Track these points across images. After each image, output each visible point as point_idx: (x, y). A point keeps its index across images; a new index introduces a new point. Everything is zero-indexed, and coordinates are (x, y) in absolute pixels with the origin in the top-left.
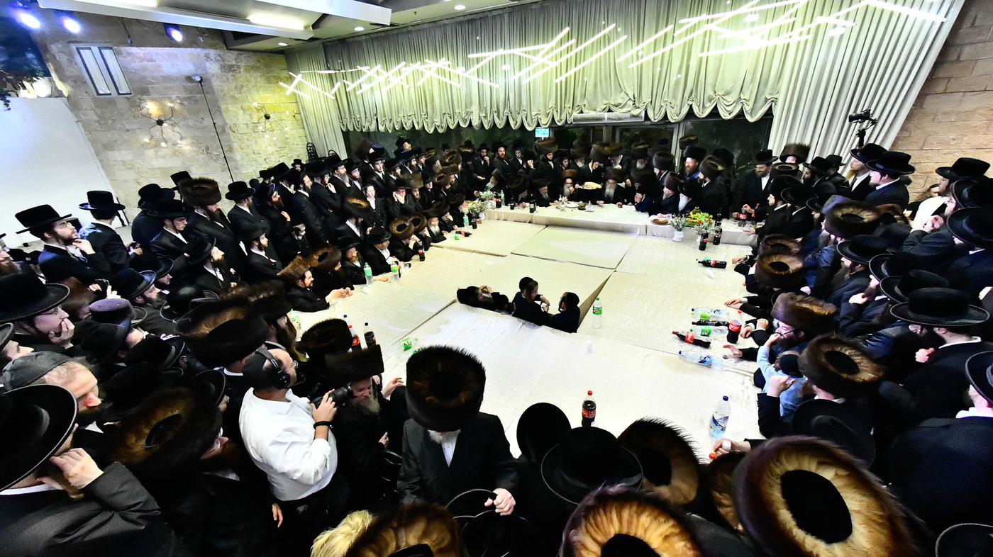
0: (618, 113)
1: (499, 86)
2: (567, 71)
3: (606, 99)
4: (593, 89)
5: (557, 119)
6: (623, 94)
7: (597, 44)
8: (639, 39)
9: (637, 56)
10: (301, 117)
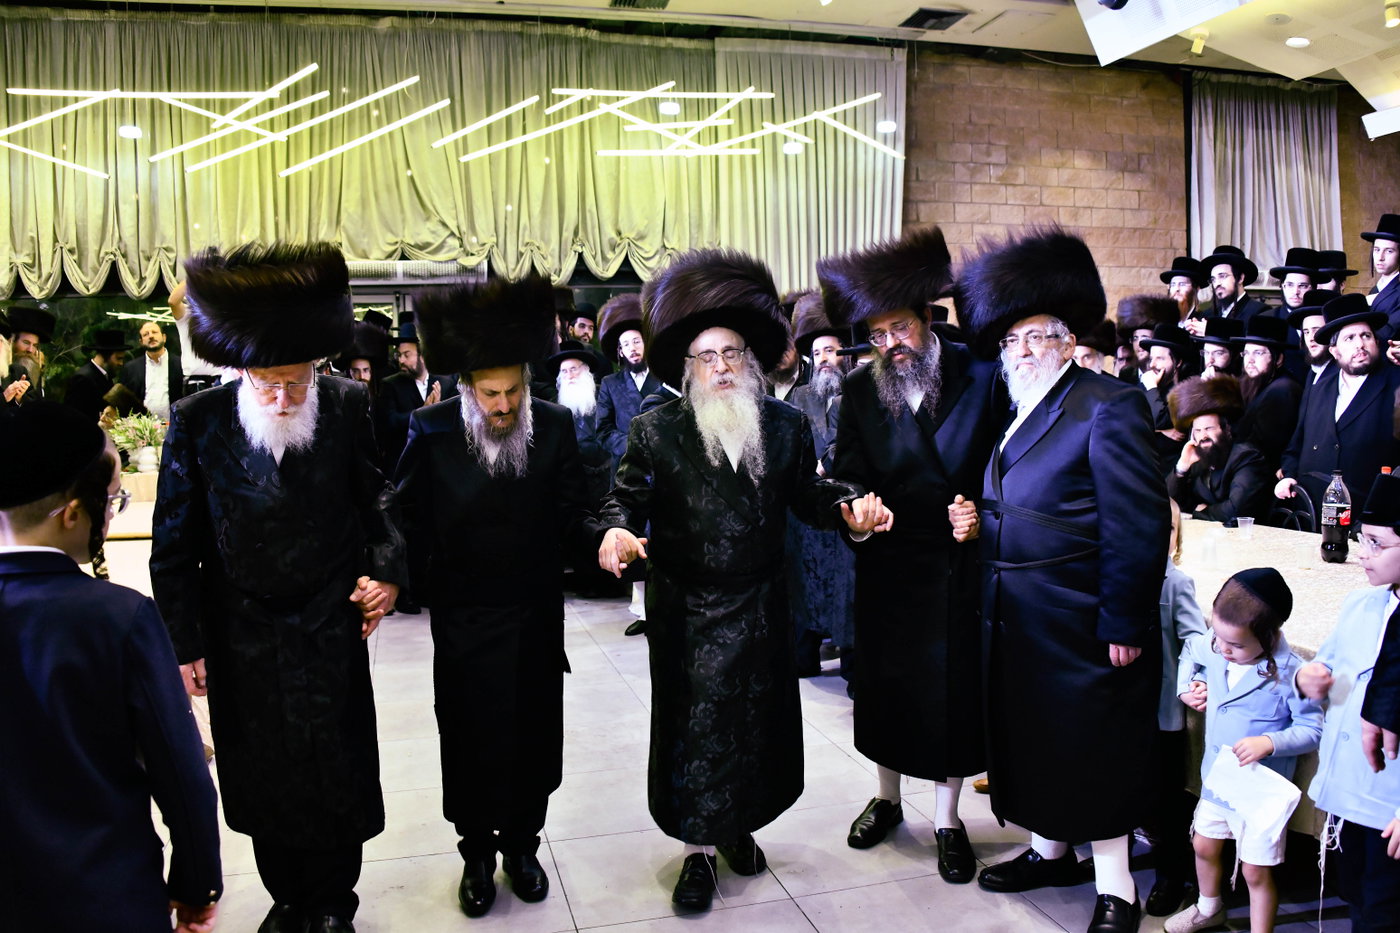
0: (422, 264)
2: (288, 166)
3: (392, 232)
4: (359, 210)
6: (433, 225)
7: (361, 117)
8: (456, 117)
9: (464, 146)
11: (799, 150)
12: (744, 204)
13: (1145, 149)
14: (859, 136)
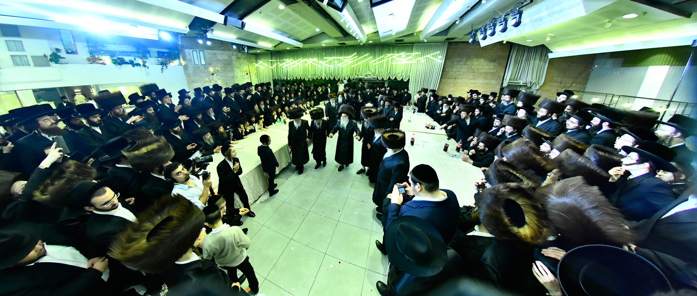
2: (354, 64)
3: (366, 73)
4: (362, 70)
5: (351, 78)
6: (370, 72)
8: (375, 58)
9: (375, 62)
10: (258, 75)
11: (424, 61)
12: (414, 71)
13: (497, 57)
14: (435, 59)
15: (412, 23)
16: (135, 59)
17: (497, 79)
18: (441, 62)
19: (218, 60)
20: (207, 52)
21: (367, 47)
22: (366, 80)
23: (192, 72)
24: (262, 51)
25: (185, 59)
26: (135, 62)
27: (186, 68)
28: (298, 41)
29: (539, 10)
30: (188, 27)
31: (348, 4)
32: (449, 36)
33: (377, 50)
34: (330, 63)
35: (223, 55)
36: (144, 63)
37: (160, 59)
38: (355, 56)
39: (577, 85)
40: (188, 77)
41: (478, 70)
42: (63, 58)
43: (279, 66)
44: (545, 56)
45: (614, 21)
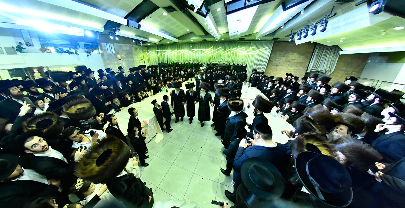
0: (221, 63)
1: (197, 55)
2: (211, 54)
3: (219, 60)
4: (216, 58)
5: (209, 63)
6: (222, 59)
8: (225, 50)
9: (225, 53)
10: (149, 60)
11: (257, 54)
12: (251, 59)
13: (306, 52)
14: (264, 52)
15: (251, 27)
16: (70, 50)
17: (304, 67)
18: (268, 54)
19: (123, 50)
20: (115, 44)
21: (220, 42)
22: (218, 65)
23: (107, 58)
24: (151, 44)
25: (102, 49)
26: (70, 51)
27: (103, 55)
28: (175, 38)
29: (339, 21)
30: (103, 28)
31: (210, 12)
32: (275, 37)
33: (227, 44)
34: (195, 53)
35: (126, 47)
36: (76, 52)
37: (86, 49)
38: (212, 48)
39: (356, 73)
40: (105, 61)
41: (292, 60)
42: (24, 49)
43: (163, 54)
44: (337, 53)
45: (387, 31)
